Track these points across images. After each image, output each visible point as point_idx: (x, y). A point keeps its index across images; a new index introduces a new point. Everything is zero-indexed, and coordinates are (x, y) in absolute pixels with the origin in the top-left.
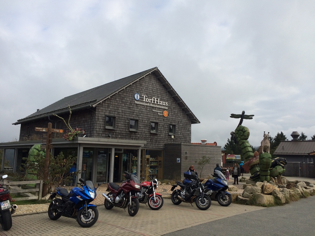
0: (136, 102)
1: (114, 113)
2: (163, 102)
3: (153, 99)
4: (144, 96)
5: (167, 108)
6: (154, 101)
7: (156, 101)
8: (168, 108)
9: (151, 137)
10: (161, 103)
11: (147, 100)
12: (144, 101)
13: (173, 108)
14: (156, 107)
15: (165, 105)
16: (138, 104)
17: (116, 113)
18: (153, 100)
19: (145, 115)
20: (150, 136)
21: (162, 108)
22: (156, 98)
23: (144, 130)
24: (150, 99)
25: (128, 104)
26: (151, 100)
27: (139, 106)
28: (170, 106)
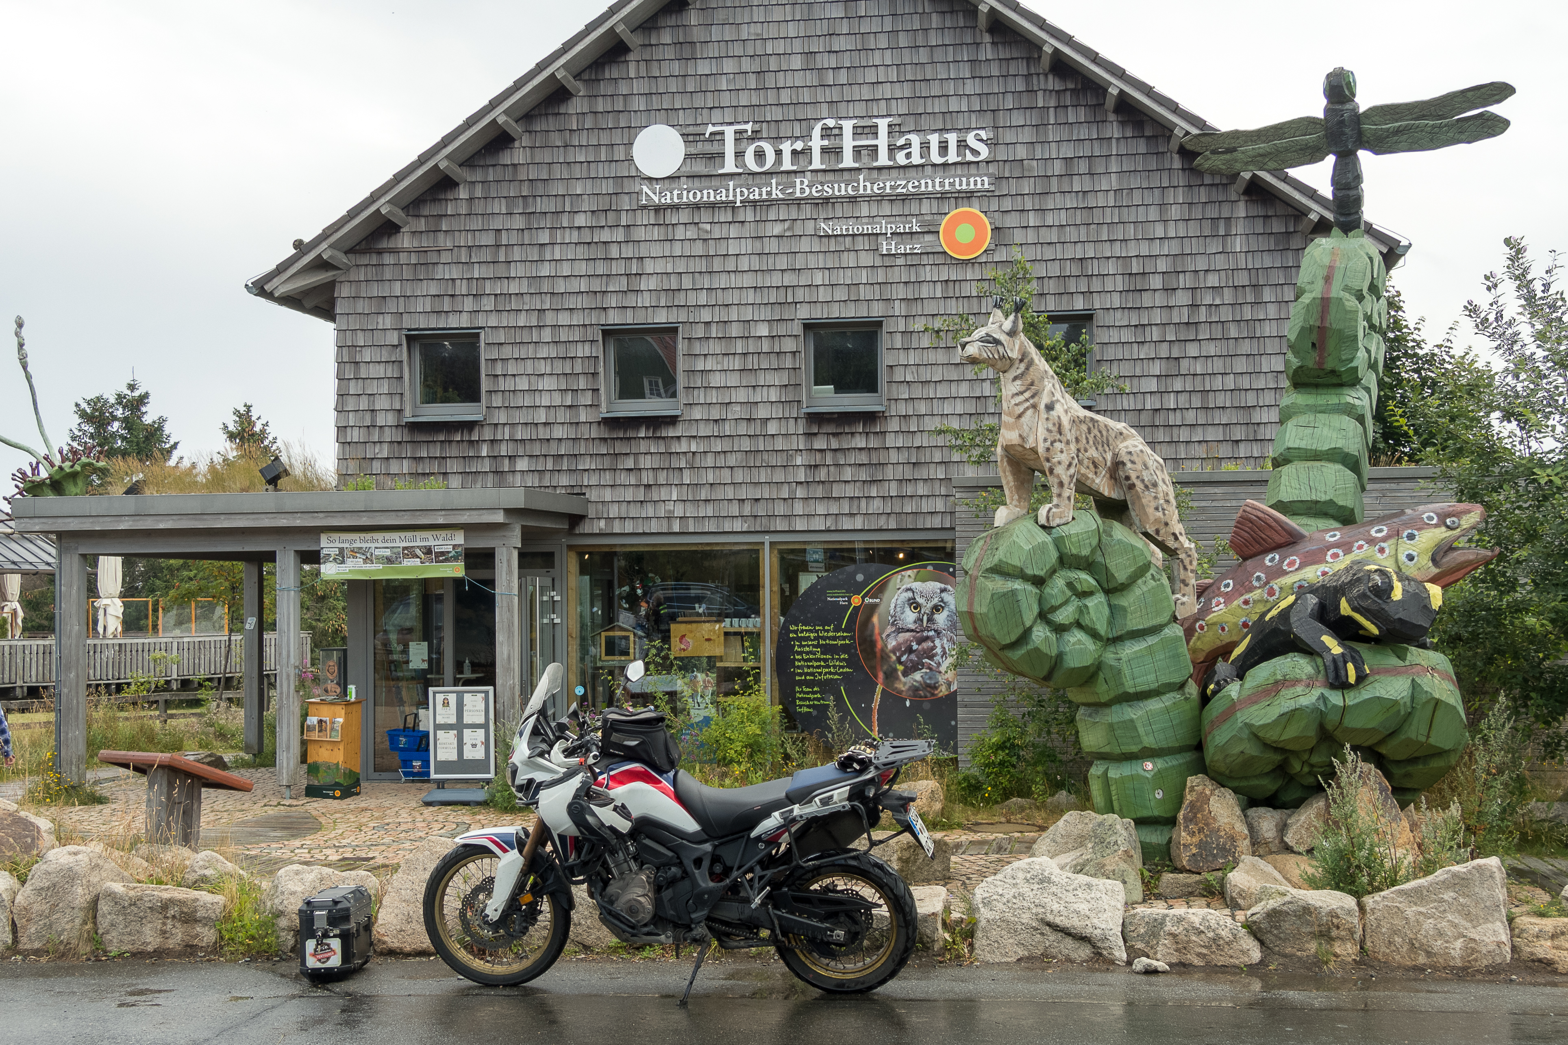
0: (651, 195)
1: (469, 304)
2: (934, 139)
3: (817, 132)
4: (729, 132)
5: (982, 183)
6: (833, 152)
7: (848, 143)
8: (998, 179)
9: (820, 443)
10: (915, 149)
11: (760, 155)
12: (730, 166)
13: (1058, 168)
14: (853, 200)
15: (952, 157)
16: (675, 207)
17: (488, 304)
18: (817, 143)
19: (748, 280)
20: (809, 435)
21: (919, 197)
22: (848, 126)
23: (741, 396)
24: (786, 147)
25: (581, 220)
26: (799, 146)
27: (684, 216)
28: (1021, 152)
